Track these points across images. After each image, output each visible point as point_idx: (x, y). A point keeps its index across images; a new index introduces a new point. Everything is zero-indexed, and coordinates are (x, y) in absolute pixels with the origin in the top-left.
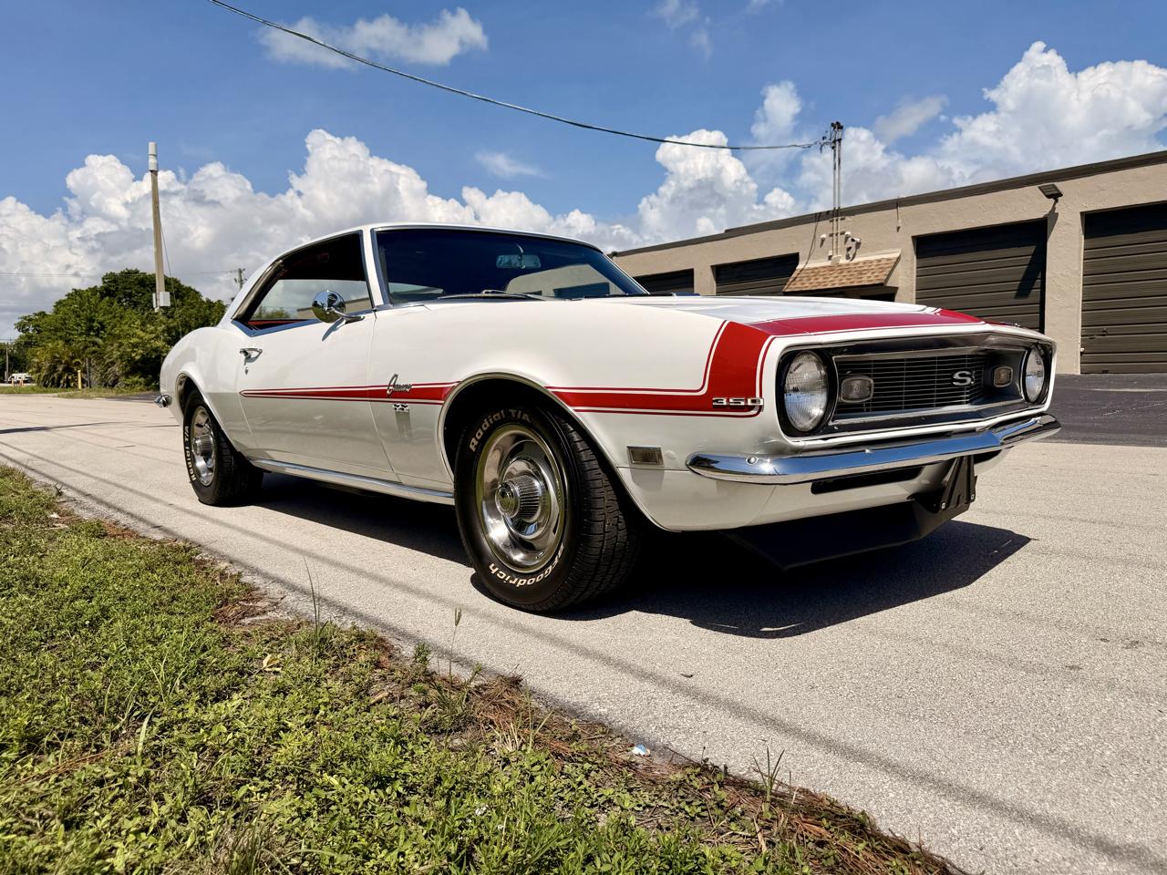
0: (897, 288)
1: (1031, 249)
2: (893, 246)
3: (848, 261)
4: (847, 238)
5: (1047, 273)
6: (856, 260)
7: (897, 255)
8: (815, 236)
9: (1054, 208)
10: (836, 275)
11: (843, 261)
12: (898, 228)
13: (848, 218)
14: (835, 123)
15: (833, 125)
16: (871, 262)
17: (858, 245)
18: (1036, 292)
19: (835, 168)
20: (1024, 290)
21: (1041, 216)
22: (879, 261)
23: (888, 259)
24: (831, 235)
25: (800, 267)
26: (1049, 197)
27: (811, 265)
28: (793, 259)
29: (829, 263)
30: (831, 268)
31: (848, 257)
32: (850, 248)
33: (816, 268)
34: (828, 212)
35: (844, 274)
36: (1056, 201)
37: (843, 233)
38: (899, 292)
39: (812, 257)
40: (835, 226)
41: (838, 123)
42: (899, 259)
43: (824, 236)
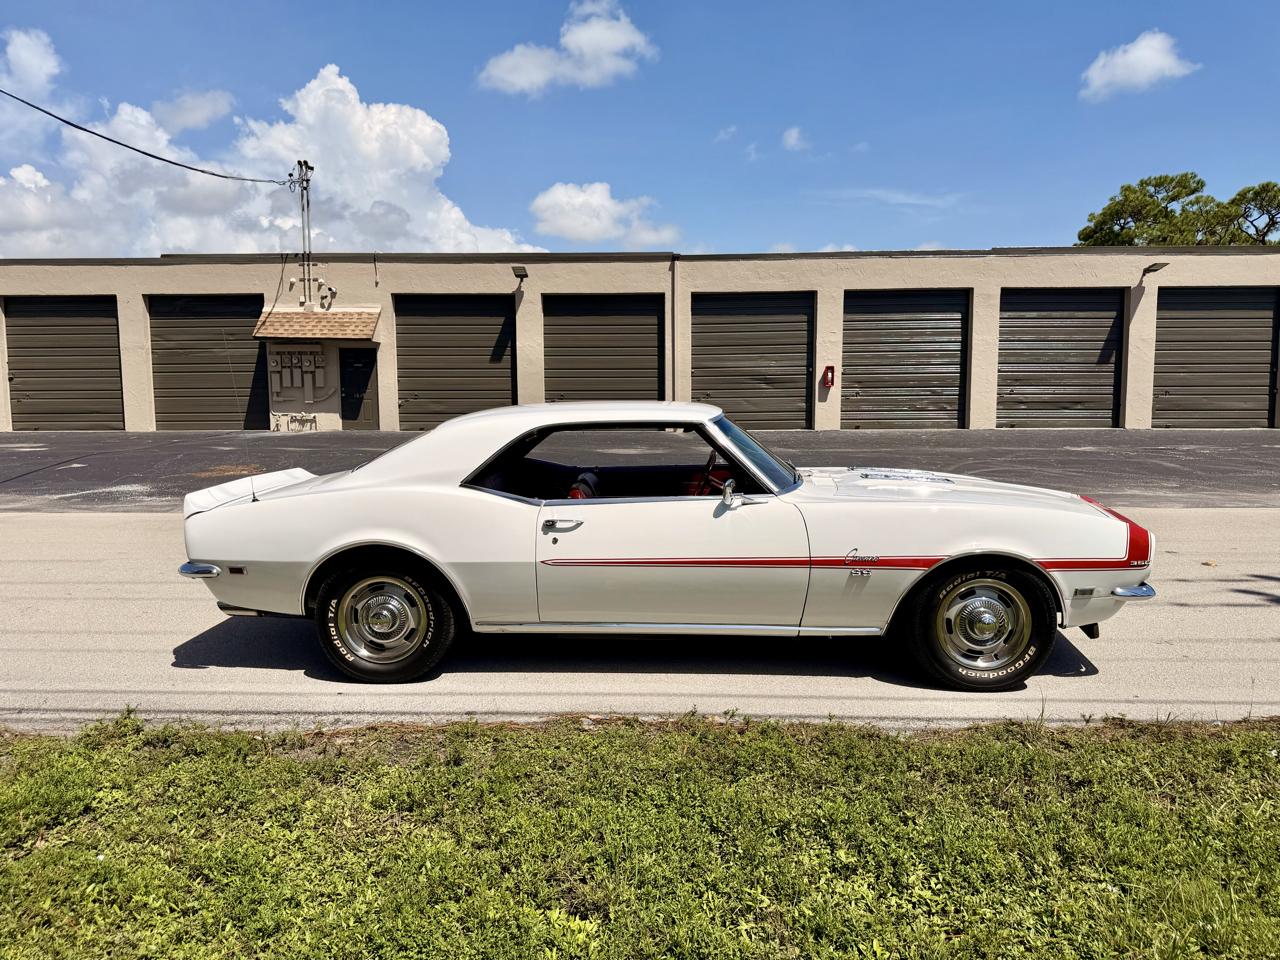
0: (379, 344)
1: (501, 320)
2: (374, 301)
3: (323, 310)
4: (320, 286)
5: (517, 343)
6: (332, 310)
7: (378, 311)
8: (282, 279)
9: (520, 287)
10: (314, 324)
11: (318, 309)
12: (377, 284)
13: (320, 265)
14: (302, 161)
15: (299, 162)
16: (351, 314)
17: (334, 295)
18: (507, 358)
19: (303, 210)
20: (497, 356)
21: (510, 292)
22: (360, 314)
23: (369, 314)
24: (303, 280)
25: (266, 309)
26: (517, 276)
27: (280, 309)
28: (257, 301)
29: (301, 310)
30: (306, 316)
31: (322, 306)
32: (326, 297)
33: (287, 314)
34: (297, 255)
35: (323, 324)
36: (522, 281)
37: (315, 280)
38: (381, 348)
39: (279, 300)
40: (306, 271)
41: (306, 162)
42: (380, 314)
43: (293, 280)
